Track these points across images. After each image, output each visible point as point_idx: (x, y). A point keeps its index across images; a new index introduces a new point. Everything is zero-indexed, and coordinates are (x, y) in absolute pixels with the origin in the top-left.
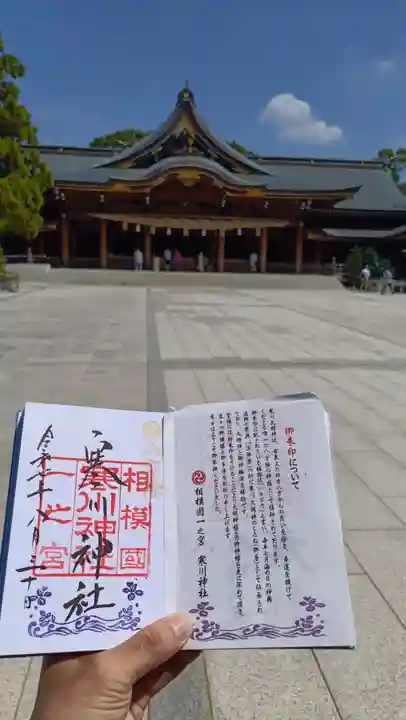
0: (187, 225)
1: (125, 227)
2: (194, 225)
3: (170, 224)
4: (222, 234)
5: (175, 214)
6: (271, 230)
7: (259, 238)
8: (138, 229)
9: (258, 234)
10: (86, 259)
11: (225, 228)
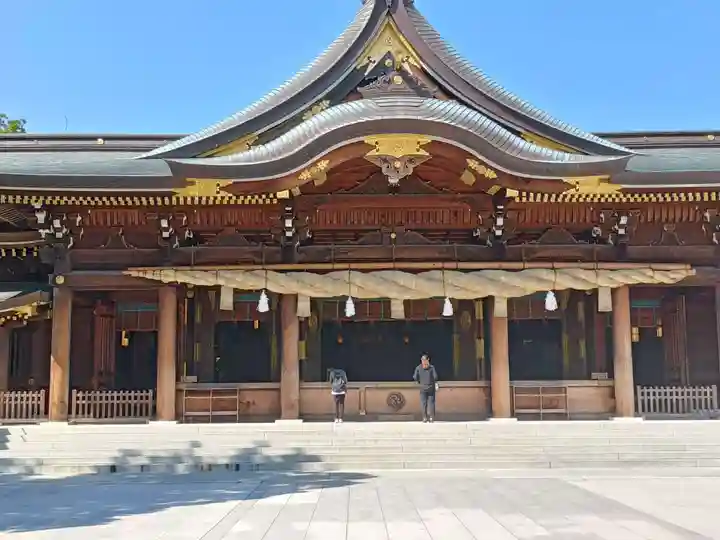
0: (399, 289)
1: (227, 301)
2: (420, 287)
3: (353, 287)
4: (501, 309)
5: (365, 263)
6: (636, 291)
7: (609, 317)
8: (263, 306)
9: (604, 303)
10: (115, 397)
11: (508, 295)
